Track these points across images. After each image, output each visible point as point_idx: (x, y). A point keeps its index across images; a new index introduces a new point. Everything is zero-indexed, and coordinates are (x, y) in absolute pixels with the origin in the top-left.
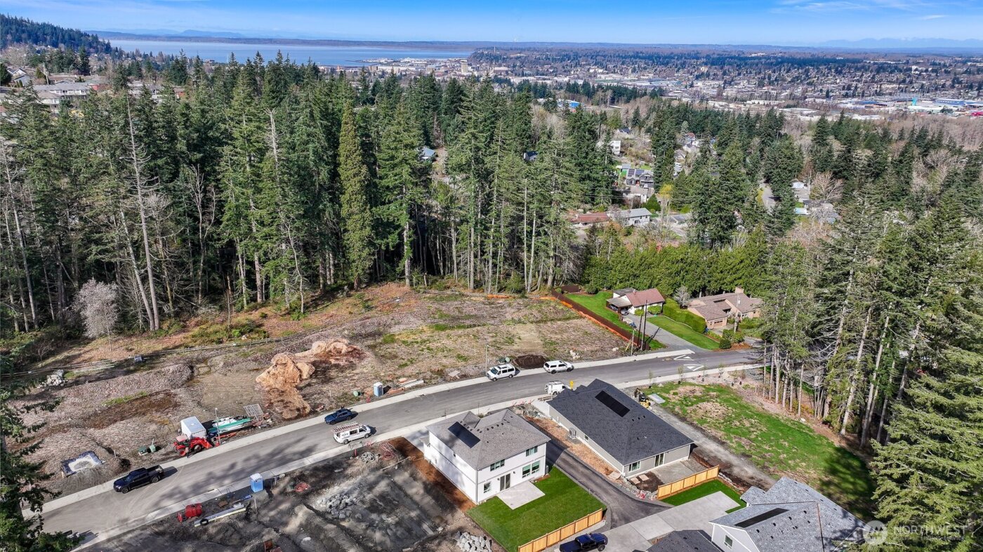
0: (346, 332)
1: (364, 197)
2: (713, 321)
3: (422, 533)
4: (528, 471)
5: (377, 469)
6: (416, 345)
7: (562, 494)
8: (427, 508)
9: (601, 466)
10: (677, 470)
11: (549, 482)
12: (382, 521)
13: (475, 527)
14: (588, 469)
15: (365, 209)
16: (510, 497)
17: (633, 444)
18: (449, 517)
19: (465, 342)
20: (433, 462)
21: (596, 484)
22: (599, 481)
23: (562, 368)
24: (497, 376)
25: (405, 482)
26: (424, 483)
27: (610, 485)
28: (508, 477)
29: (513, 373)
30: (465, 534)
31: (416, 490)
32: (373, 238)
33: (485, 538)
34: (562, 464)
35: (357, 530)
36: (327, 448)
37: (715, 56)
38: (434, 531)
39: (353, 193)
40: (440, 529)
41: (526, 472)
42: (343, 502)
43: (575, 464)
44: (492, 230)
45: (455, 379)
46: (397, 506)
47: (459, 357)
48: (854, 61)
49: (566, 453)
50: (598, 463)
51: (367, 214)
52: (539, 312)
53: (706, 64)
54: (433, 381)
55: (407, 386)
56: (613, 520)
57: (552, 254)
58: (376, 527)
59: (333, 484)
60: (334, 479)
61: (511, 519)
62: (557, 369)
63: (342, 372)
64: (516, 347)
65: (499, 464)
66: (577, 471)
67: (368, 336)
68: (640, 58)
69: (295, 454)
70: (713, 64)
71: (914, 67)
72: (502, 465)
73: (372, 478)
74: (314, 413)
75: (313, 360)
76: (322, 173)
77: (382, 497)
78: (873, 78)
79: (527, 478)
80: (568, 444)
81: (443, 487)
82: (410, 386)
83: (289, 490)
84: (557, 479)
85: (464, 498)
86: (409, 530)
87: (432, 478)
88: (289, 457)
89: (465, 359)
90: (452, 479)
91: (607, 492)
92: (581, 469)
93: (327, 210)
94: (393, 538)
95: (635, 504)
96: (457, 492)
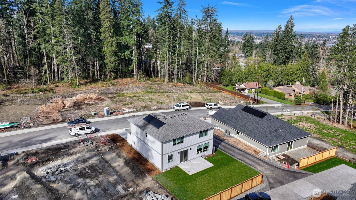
0: (98, 91)
1: (112, 30)
2: (288, 95)
3: (115, 192)
4: (201, 149)
5: (93, 150)
6: (135, 98)
7: (226, 165)
8: (124, 174)
9: (250, 150)
10: (302, 153)
11: (215, 158)
12: (86, 183)
13: (160, 187)
14: (242, 151)
15: (113, 37)
16: (188, 167)
17: (273, 134)
18: (140, 181)
19: (162, 97)
20: (133, 145)
21: (250, 160)
22: (251, 158)
23: (215, 107)
24: (179, 108)
25: (112, 159)
26: (125, 159)
27: (260, 160)
28: (186, 151)
29: (188, 107)
30: (150, 193)
31: (119, 164)
32: (117, 52)
33: (167, 196)
34: (223, 148)
35: (63, 190)
36: (62, 138)
37: (259, 33)
38: (125, 191)
39: (106, 27)
40: (131, 189)
41: (199, 150)
42: (59, 169)
43: (232, 148)
44: (177, 51)
45: (154, 110)
46: (100, 173)
47: (158, 102)
48: (309, 35)
49: (225, 143)
50: (248, 148)
51: (114, 39)
52: (201, 88)
53: (255, 35)
54: (141, 110)
55: (125, 111)
56: (270, 183)
57: (206, 66)
58: (78, 188)
59: (57, 158)
60: (59, 155)
61: (189, 182)
62: (213, 107)
63: (90, 106)
64: (189, 100)
65: (180, 141)
66: (235, 152)
67: (109, 94)
68: (231, 34)
69: (38, 141)
70: (258, 35)
71: (331, 36)
72: (182, 142)
73: (88, 155)
74: (63, 121)
75: (74, 101)
76: (90, 14)
77: (91, 167)
78: (317, 39)
79: (200, 154)
80: (225, 138)
81: (138, 161)
82: (127, 111)
83: (21, 161)
84: (221, 157)
85: (153, 168)
86: (105, 190)
87: (131, 155)
88: (32, 143)
89: (161, 103)
90: (144, 155)
91: (259, 165)
92: (237, 151)
93: (92, 34)
94: (90, 196)
95: (283, 172)
96: (148, 164)
